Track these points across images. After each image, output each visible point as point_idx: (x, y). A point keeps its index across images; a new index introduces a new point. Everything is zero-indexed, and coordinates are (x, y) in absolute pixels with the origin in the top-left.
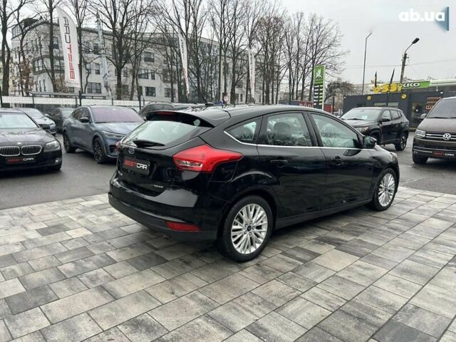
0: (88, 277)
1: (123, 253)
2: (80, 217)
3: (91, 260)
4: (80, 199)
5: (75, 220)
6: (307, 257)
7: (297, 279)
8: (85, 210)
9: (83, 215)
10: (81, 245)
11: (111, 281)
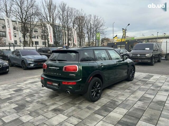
0: (36, 101)
1: (44, 94)
3: (35, 97)
5: (25, 87)
10: (30, 94)
11: (44, 101)
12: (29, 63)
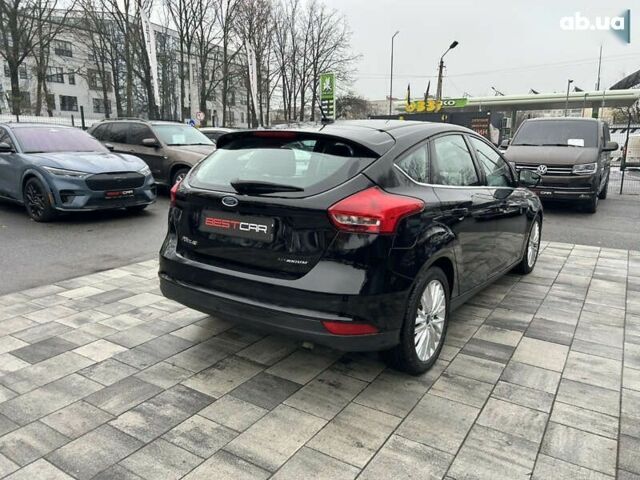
0: (183, 435)
1: (213, 380)
2: (81, 321)
3: (165, 402)
4: (54, 288)
5: (74, 326)
6: (502, 354)
7: (520, 392)
8: (78, 306)
9: (83, 315)
10: (123, 374)
11: (233, 438)
12: (61, 191)
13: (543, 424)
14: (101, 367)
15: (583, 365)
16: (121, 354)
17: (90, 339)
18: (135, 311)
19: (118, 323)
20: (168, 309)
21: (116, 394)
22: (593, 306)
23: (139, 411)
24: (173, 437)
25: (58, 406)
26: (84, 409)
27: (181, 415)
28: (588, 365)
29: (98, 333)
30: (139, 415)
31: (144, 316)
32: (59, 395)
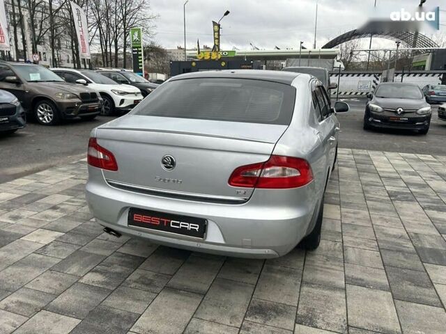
0: (135, 282)
5: (11, 222)
8: (4, 207)
9: (13, 213)
11: (169, 279)
13: (341, 248)
14: (51, 247)
15: (350, 215)
16: (61, 237)
17: (30, 229)
18: (54, 208)
19: (46, 217)
20: (79, 204)
21: (73, 263)
22: (345, 183)
23: (96, 271)
24: (129, 284)
25: (33, 276)
26: (55, 275)
27: (128, 271)
28: (352, 215)
29: (34, 224)
30: (98, 274)
31: (63, 210)
32: (29, 269)
